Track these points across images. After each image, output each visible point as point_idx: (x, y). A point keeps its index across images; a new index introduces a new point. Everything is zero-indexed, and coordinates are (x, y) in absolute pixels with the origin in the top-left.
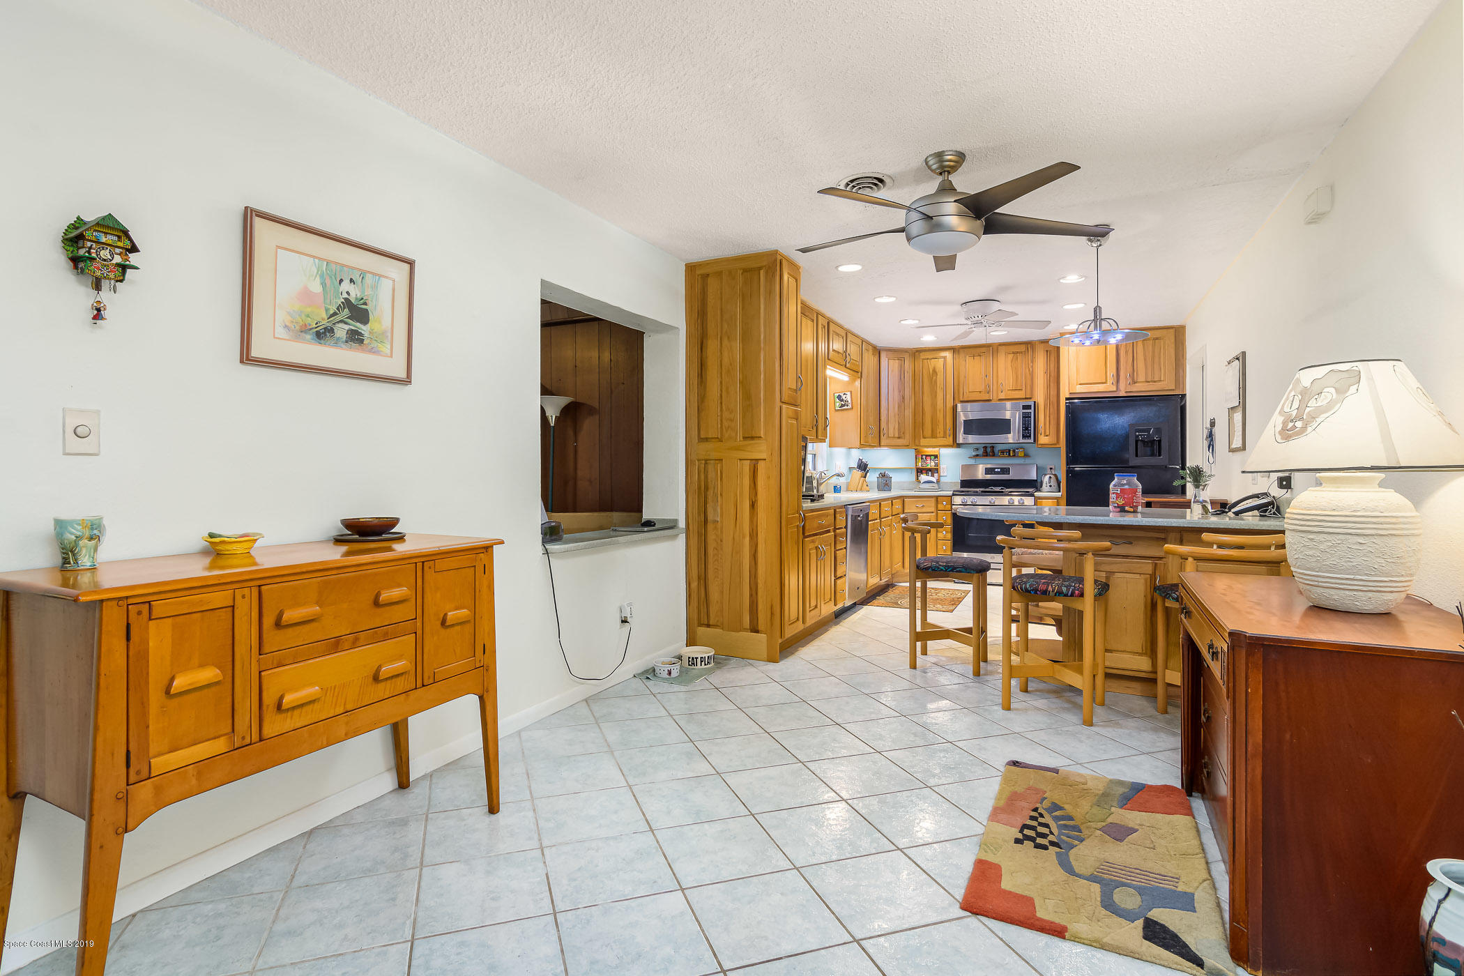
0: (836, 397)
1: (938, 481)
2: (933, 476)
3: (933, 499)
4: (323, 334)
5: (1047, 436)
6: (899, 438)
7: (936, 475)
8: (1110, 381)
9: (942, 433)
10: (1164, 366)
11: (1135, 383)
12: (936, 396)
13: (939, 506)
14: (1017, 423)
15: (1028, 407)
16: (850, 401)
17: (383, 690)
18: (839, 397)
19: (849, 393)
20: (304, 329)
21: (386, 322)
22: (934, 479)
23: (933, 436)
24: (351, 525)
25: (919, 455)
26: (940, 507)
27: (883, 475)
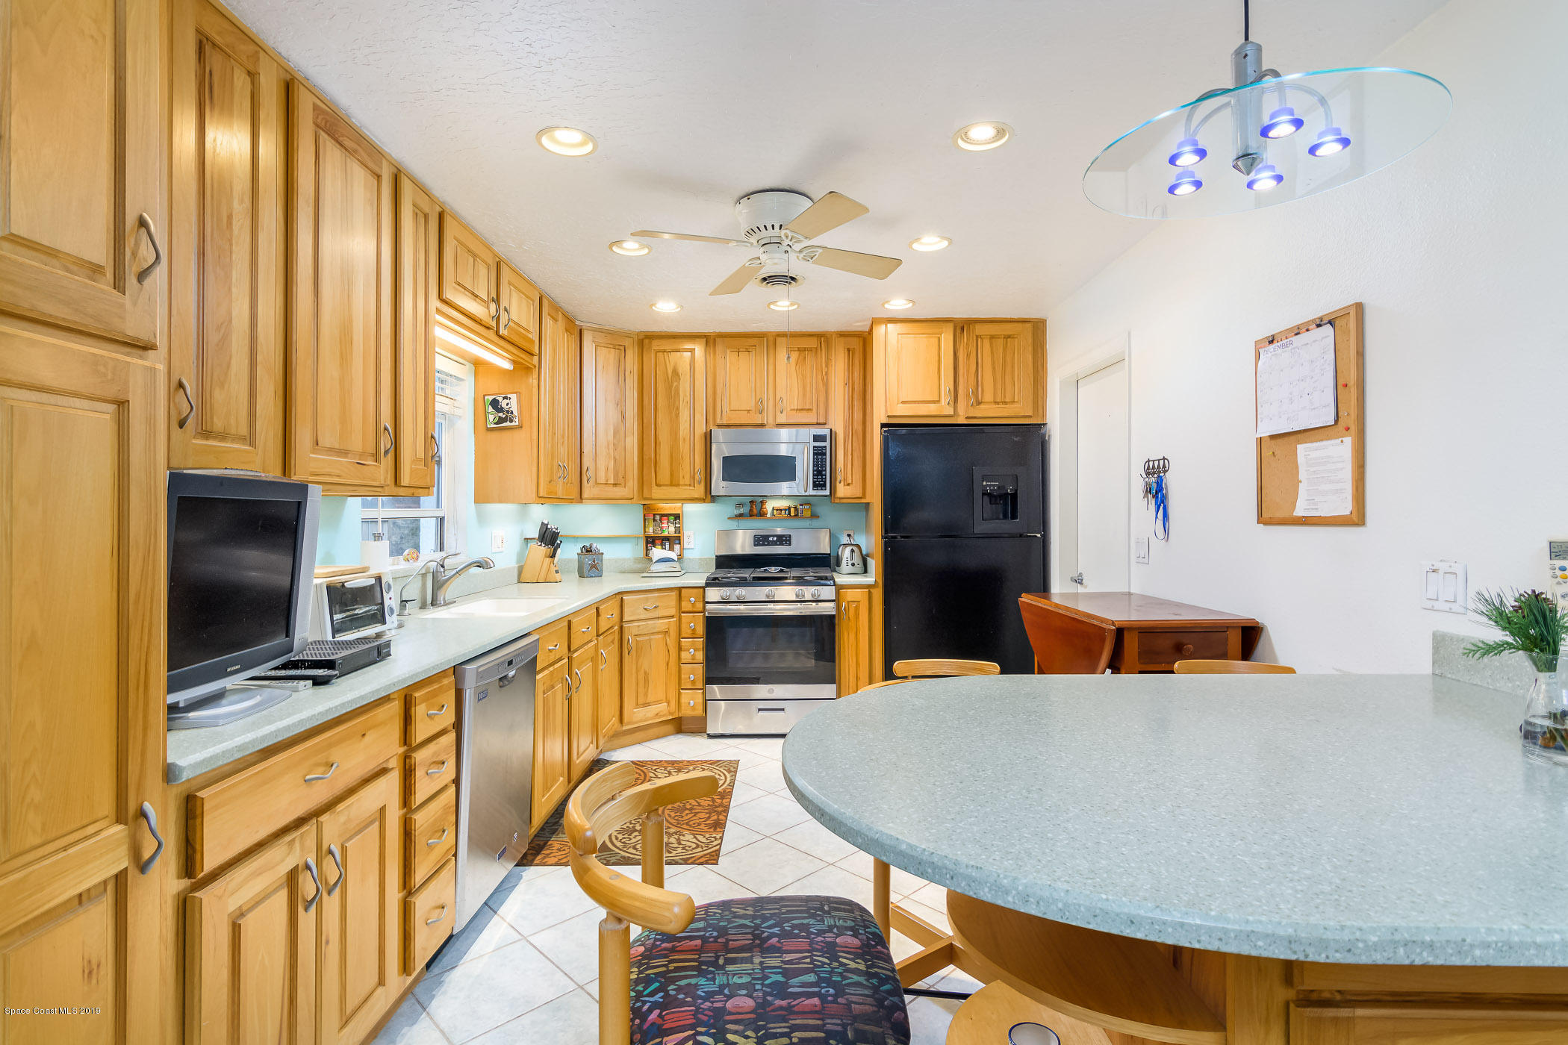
0: (487, 404)
1: (680, 557)
2: (671, 549)
3: (674, 594)
5: (848, 485)
6: (615, 485)
7: (677, 547)
8: (944, 402)
9: (687, 477)
10: (1019, 379)
11: (979, 403)
12: (677, 415)
13: (683, 604)
14: (804, 466)
15: (821, 438)
16: (516, 413)
18: (495, 404)
19: (514, 397)
22: (673, 555)
23: (674, 483)
25: (650, 514)
26: (686, 606)
27: (588, 550)
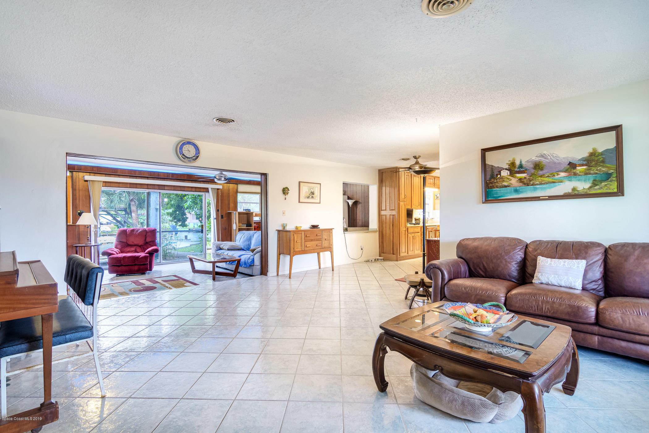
4: (308, 197)
17: (317, 247)
20: (306, 197)
21: (317, 194)
24: (312, 226)
